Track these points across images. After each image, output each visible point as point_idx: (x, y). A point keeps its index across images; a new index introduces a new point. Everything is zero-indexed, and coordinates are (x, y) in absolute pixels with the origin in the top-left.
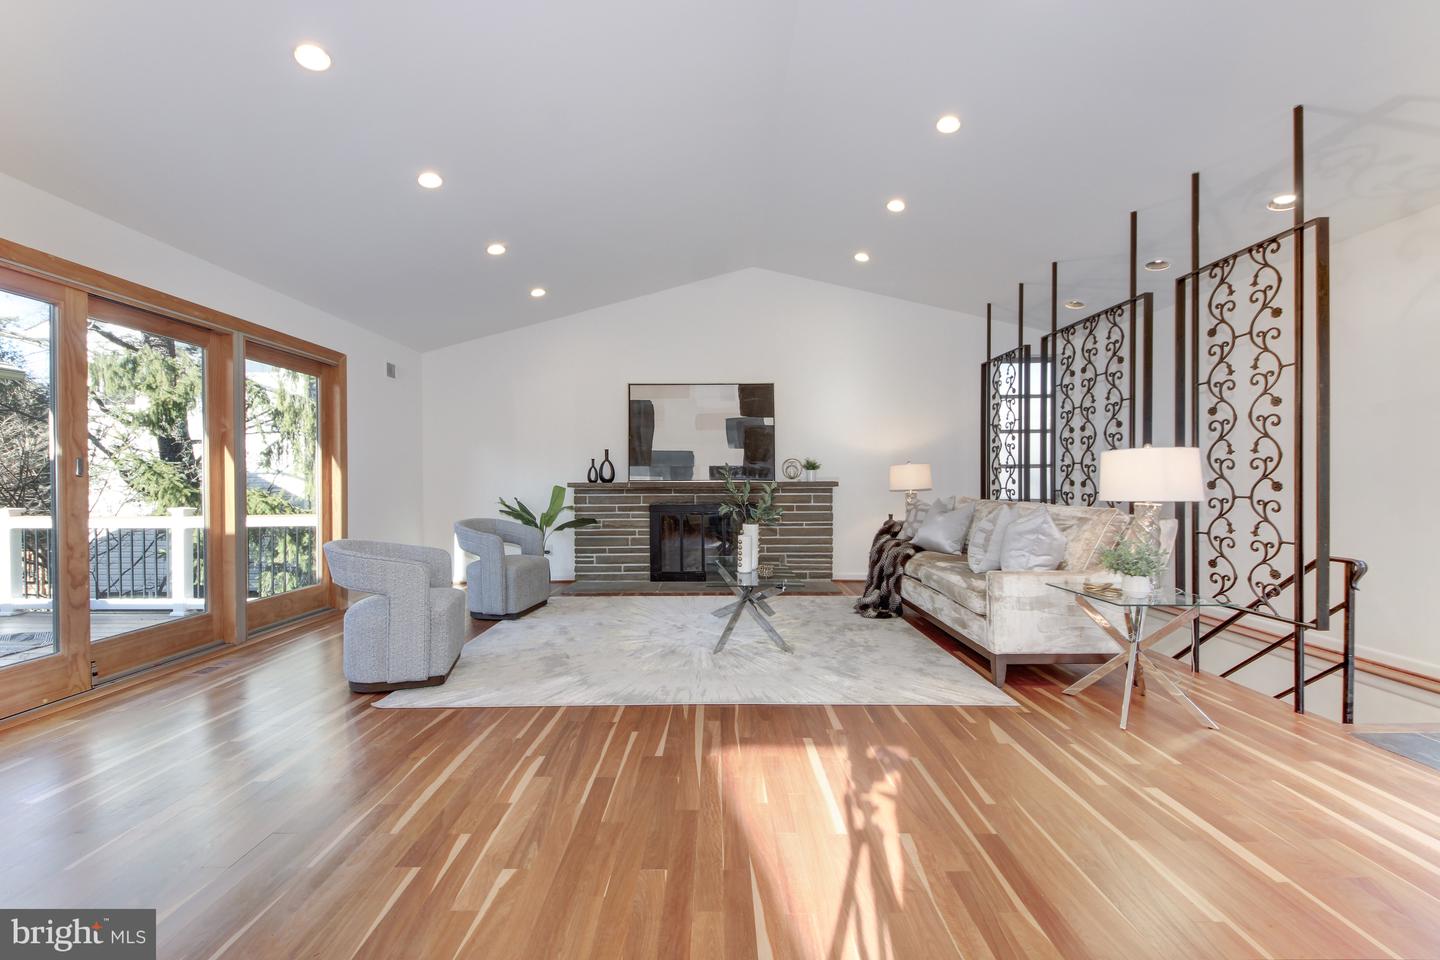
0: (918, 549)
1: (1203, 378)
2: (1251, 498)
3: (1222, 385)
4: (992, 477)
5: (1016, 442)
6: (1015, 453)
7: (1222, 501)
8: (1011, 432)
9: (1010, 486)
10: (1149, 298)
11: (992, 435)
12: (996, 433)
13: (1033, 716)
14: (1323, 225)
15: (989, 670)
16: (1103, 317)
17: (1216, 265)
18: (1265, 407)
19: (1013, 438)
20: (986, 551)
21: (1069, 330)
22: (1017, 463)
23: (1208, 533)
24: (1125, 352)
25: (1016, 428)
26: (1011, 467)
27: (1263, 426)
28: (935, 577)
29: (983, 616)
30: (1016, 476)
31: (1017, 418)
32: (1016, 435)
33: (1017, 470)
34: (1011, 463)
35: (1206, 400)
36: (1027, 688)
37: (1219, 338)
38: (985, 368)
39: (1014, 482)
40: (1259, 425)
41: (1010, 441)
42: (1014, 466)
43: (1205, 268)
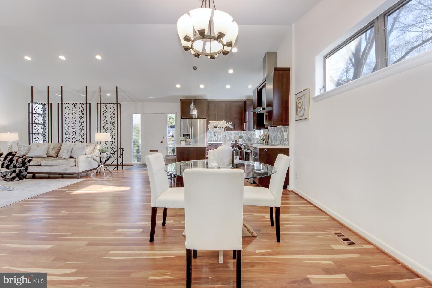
0: (32, 158)
1: (102, 121)
6: (46, 131)
10: (90, 104)
11: (34, 125)
16: (78, 104)
17: (104, 103)
18: (112, 127)
21: (67, 104)
22: (47, 133)
26: (44, 134)
29: (75, 166)
35: (103, 125)
37: (104, 115)
43: (102, 103)
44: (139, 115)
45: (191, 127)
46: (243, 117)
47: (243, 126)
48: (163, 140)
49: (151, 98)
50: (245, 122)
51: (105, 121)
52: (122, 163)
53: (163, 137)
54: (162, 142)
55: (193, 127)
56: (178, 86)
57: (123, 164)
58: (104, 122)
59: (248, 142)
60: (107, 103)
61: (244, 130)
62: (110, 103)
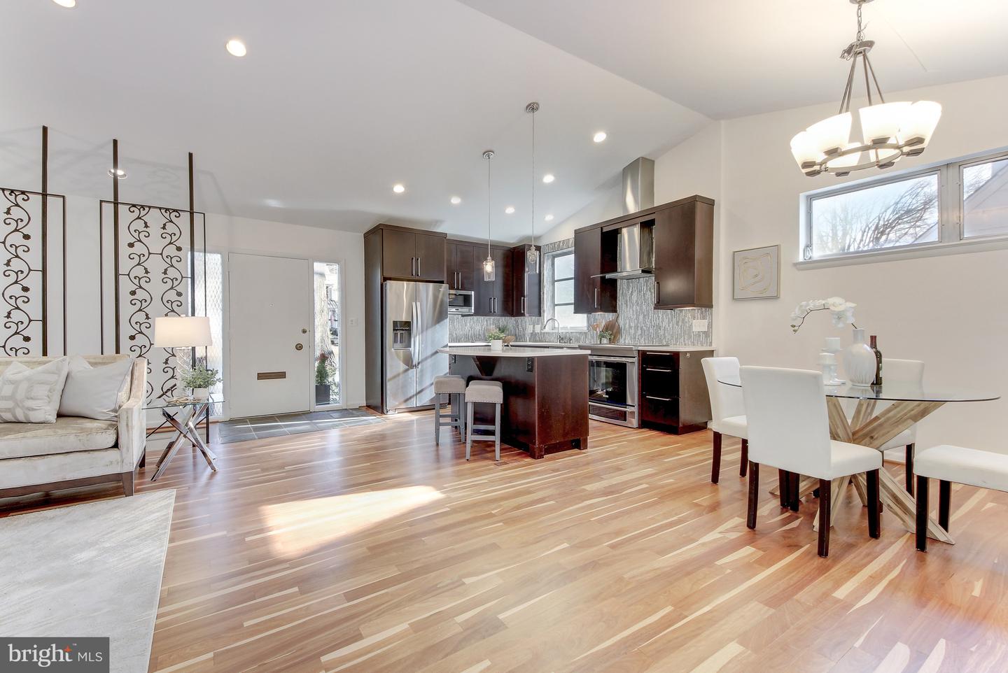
3: (140, 278)
7: (141, 347)
29: (115, 447)
35: (128, 286)
37: (135, 250)
45: (414, 304)
48: (302, 339)
49: (273, 203)
51: (139, 271)
52: (205, 421)
53: (304, 331)
54: (299, 347)
55: (418, 304)
56: (399, 189)
57: (208, 423)
58: (132, 276)
60: (150, 207)
62: (160, 209)
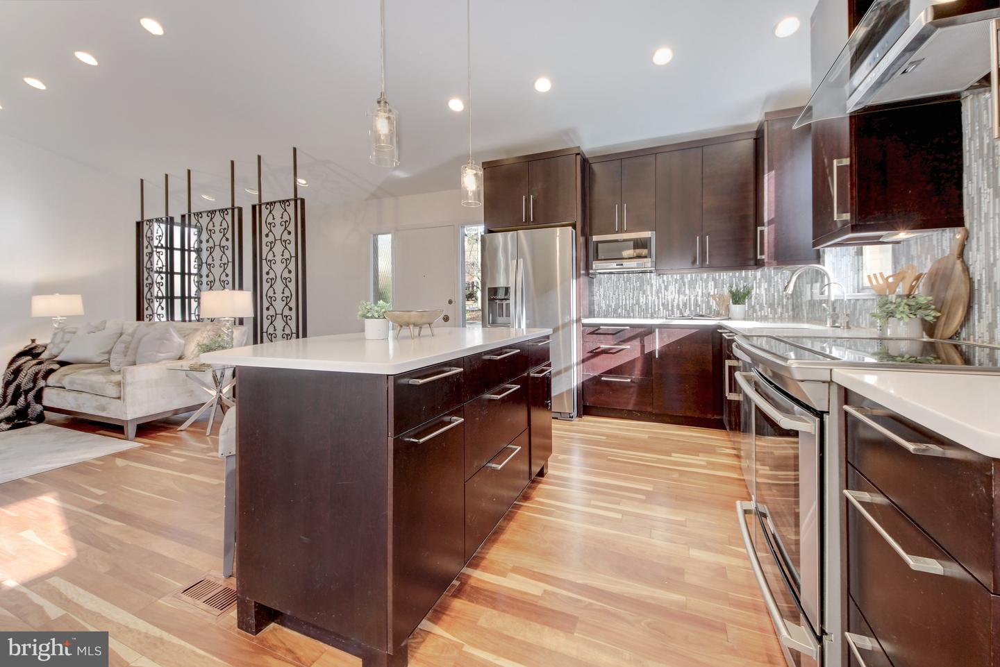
0: (63, 364)
1: (264, 257)
2: (282, 314)
3: (271, 261)
4: (146, 305)
5: (164, 281)
6: (163, 289)
7: (271, 316)
8: (160, 273)
9: (160, 311)
10: (240, 210)
11: (146, 275)
12: (149, 273)
13: (153, 447)
14: (303, 201)
15: (123, 434)
16: (218, 212)
17: (268, 204)
18: (286, 274)
19: (162, 278)
20: (125, 356)
21: (199, 214)
22: (164, 295)
23: (267, 332)
24: (229, 235)
25: (164, 270)
26: (160, 298)
27: (286, 281)
28: (78, 382)
29: (119, 398)
30: (164, 304)
31: (164, 264)
32: (164, 276)
33: (164, 300)
34: (160, 295)
35: (265, 268)
36: (153, 435)
38: (139, 225)
39: (162, 308)
40: (284, 281)
41: (159, 280)
42: (162, 298)
43: (264, 203)
44: (389, 237)
45: (514, 262)
46: (751, 201)
47: (751, 244)
50: (758, 221)
51: (270, 255)
53: (451, 302)
54: (446, 319)
55: (521, 261)
56: (456, 105)
58: (267, 260)
59: (781, 319)
60: (275, 202)
61: (759, 264)
62: (280, 202)
